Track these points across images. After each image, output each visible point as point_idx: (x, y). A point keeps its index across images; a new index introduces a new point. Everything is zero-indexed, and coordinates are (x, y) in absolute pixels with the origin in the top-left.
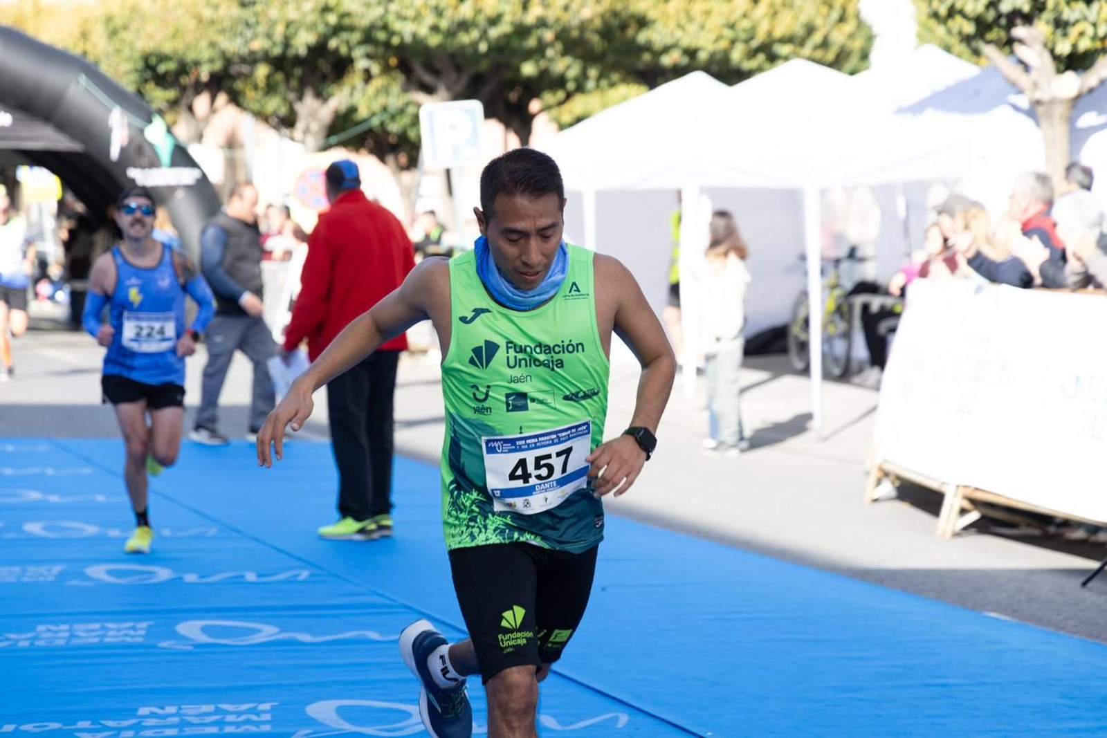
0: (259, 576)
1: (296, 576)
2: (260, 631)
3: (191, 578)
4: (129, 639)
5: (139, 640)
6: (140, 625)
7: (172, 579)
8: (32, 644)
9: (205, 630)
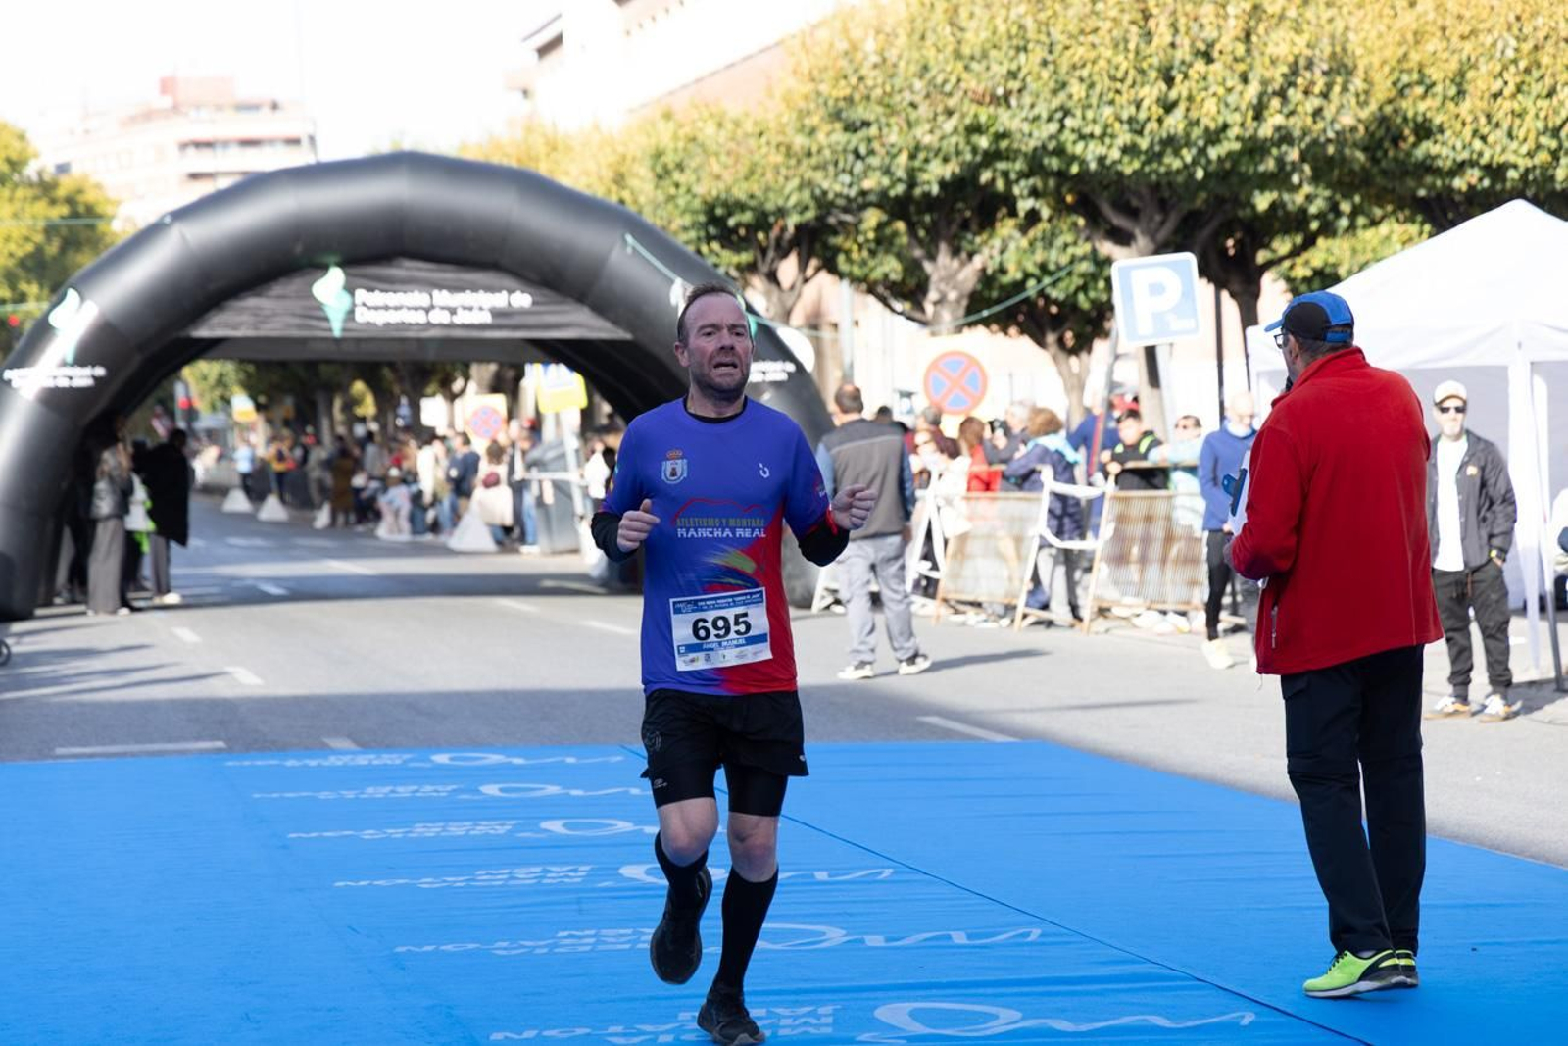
0: (970, 937)
1: (1024, 935)
2: (996, 1017)
3: (875, 941)
4: (812, 1030)
5: (829, 1030)
6: (822, 1010)
7: (848, 941)
8: (677, 1039)
9: (914, 1015)
